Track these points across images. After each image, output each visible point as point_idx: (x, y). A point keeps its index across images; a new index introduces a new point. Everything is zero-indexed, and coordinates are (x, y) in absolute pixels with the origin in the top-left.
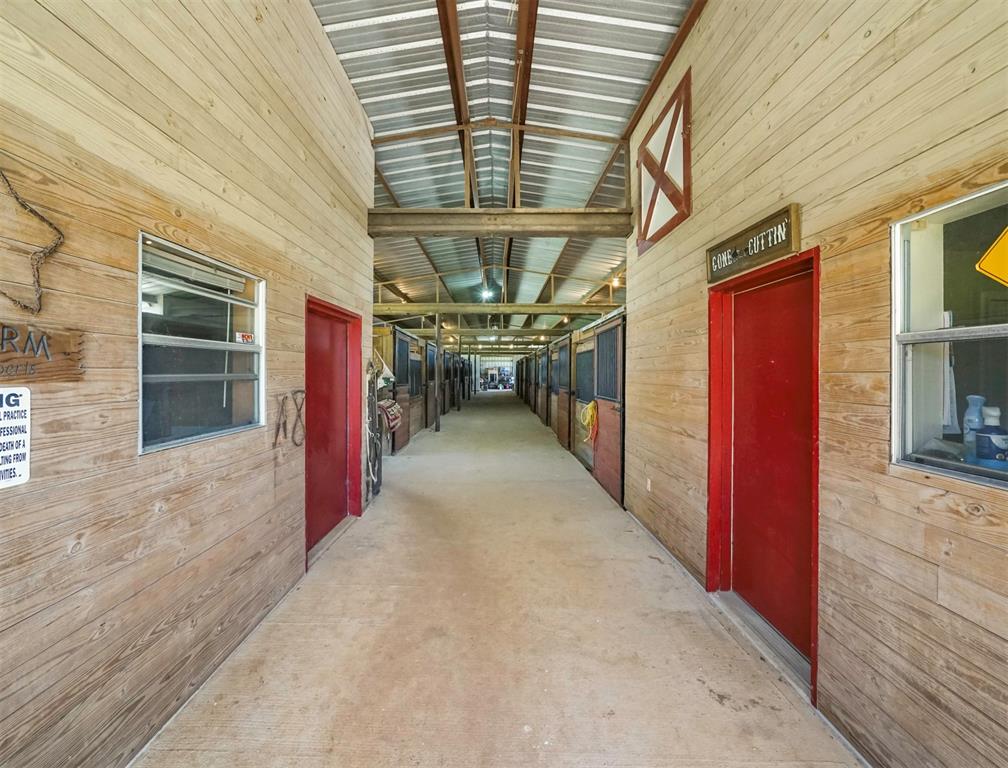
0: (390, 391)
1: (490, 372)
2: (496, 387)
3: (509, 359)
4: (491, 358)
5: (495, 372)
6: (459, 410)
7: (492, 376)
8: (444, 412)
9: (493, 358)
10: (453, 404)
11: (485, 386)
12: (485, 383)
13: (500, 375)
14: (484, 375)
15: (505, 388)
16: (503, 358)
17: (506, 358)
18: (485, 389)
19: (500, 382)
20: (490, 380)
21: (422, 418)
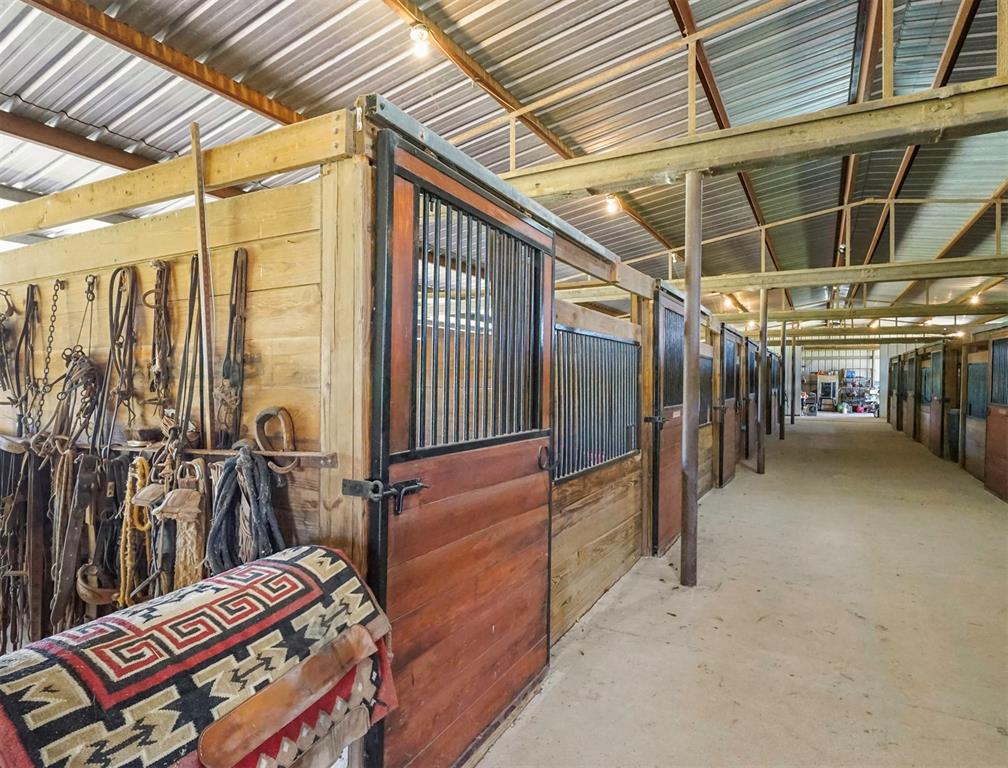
0: (351, 488)
1: (821, 379)
2: (835, 409)
3: (864, 353)
4: (822, 353)
5: (834, 379)
6: (760, 470)
7: (827, 389)
8: (719, 480)
9: (829, 353)
10: (745, 452)
11: (812, 406)
12: (810, 401)
13: (843, 384)
14: (810, 384)
15: (855, 410)
16: (849, 353)
17: (857, 353)
18: (812, 411)
19: (842, 398)
20: (823, 395)
21: (639, 524)
